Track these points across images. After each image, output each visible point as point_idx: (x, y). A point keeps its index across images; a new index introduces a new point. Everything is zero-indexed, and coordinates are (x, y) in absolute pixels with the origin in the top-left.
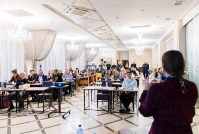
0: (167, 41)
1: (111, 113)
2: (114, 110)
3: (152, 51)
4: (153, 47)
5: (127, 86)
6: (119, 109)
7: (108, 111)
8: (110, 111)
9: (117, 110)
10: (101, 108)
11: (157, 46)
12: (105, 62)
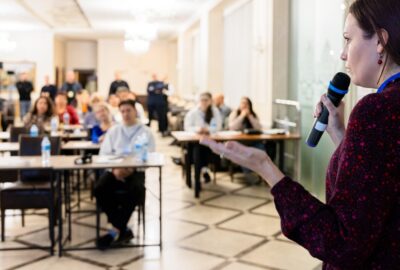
0: (228, 11)
1: (63, 253)
2: (74, 243)
3: (175, 41)
4: (181, 29)
5: (119, 152)
6: (93, 234)
7: (51, 250)
8: (57, 245)
9: (83, 240)
10: (16, 240)
11: (196, 25)
12: (10, 73)
